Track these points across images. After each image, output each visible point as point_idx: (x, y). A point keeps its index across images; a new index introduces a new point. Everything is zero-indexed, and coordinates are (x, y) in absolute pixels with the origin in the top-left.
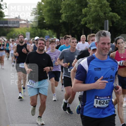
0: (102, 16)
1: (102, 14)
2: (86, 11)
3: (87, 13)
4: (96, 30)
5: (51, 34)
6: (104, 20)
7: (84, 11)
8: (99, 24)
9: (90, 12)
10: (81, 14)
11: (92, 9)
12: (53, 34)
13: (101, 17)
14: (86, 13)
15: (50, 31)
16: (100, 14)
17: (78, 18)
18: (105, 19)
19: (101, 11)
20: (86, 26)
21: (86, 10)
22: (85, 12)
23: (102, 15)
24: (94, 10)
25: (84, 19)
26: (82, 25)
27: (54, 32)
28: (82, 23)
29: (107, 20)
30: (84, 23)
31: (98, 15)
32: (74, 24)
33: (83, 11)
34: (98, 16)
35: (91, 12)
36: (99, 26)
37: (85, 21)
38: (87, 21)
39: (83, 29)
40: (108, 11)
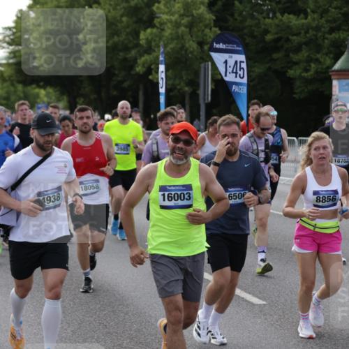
0: (191, 52)
1: (192, 45)
2: (150, 38)
3: (153, 44)
4: (175, 88)
5: (54, 98)
6: (200, 63)
7: (144, 36)
8: (184, 73)
9: (160, 39)
10: (138, 45)
11: (167, 33)
12: (59, 100)
13: (190, 55)
14: (149, 42)
15: (50, 90)
16: (187, 45)
17: (128, 56)
18: (202, 58)
19: (192, 36)
20: (150, 77)
21: (151, 34)
22: (147, 39)
23: (192, 50)
24: (171, 34)
25: (143, 59)
26: (138, 74)
27: (62, 94)
28: (139, 69)
29: (208, 61)
30: (144, 69)
31: (183, 47)
32: (117, 72)
33: (142, 36)
34: (183, 52)
35: (164, 38)
36: (184, 78)
37: (146, 65)
38: (151, 65)
39: (141, 87)
40: (210, 37)
